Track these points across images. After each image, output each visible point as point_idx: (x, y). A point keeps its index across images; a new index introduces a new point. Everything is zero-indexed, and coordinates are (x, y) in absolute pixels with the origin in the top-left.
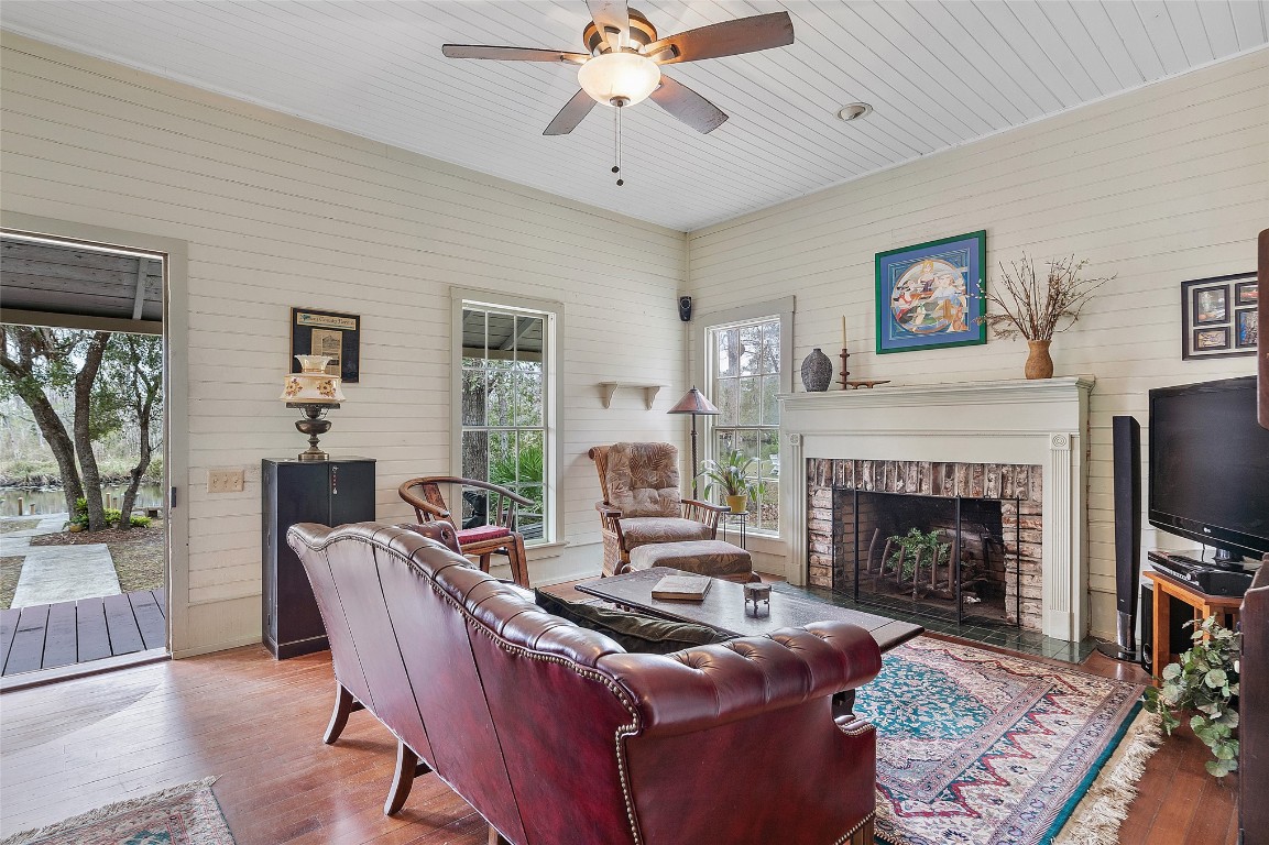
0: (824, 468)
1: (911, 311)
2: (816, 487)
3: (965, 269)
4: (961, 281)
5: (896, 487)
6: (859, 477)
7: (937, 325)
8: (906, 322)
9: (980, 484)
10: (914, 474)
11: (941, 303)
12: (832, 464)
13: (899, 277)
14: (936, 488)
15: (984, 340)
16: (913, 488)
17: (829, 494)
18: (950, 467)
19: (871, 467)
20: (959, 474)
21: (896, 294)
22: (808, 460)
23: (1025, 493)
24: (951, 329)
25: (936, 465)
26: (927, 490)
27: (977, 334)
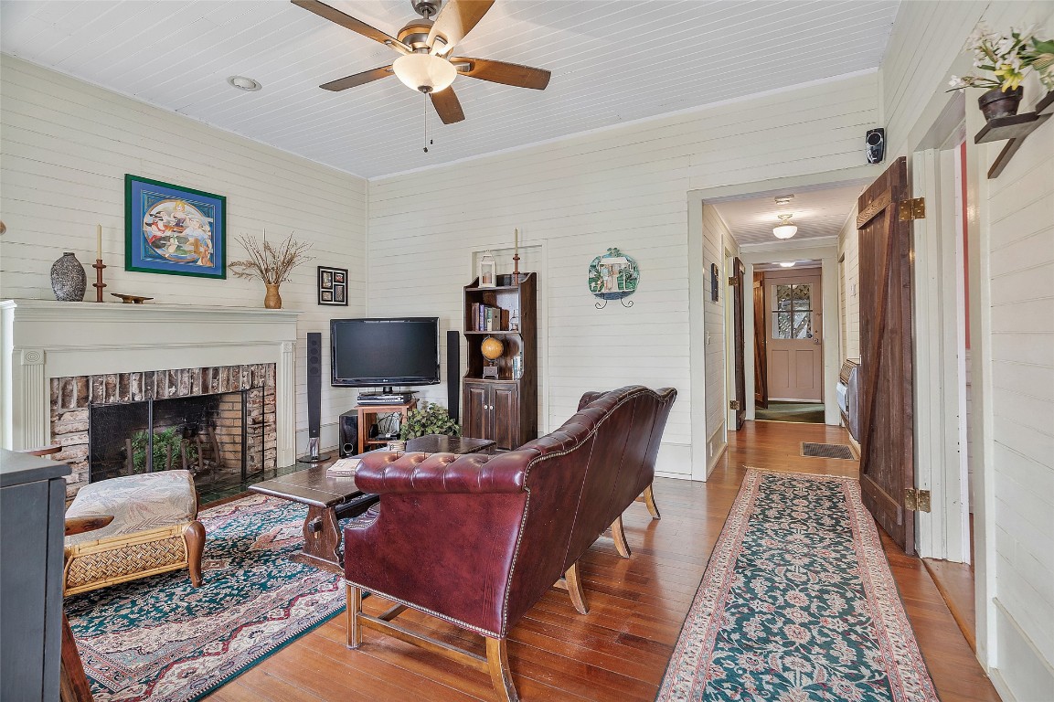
0: (75, 389)
1: (164, 238)
2: (61, 411)
3: (211, 220)
4: (208, 228)
5: (168, 393)
6: (124, 391)
7: (189, 257)
8: (159, 247)
9: (237, 380)
10: (186, 379)
11: (191, 240)
12: (88, 381)
14: (205, 388)
15: (224, 277)
16: (186, 392)
17: (84, 414)
18: (216, 370)
19: (141, 378)
20: (222, 375)
21: (147, 219)
22: (52, 380)
24: (199, 263)
25: (205, 370)
26: (197, 391)
27: (219, 270)
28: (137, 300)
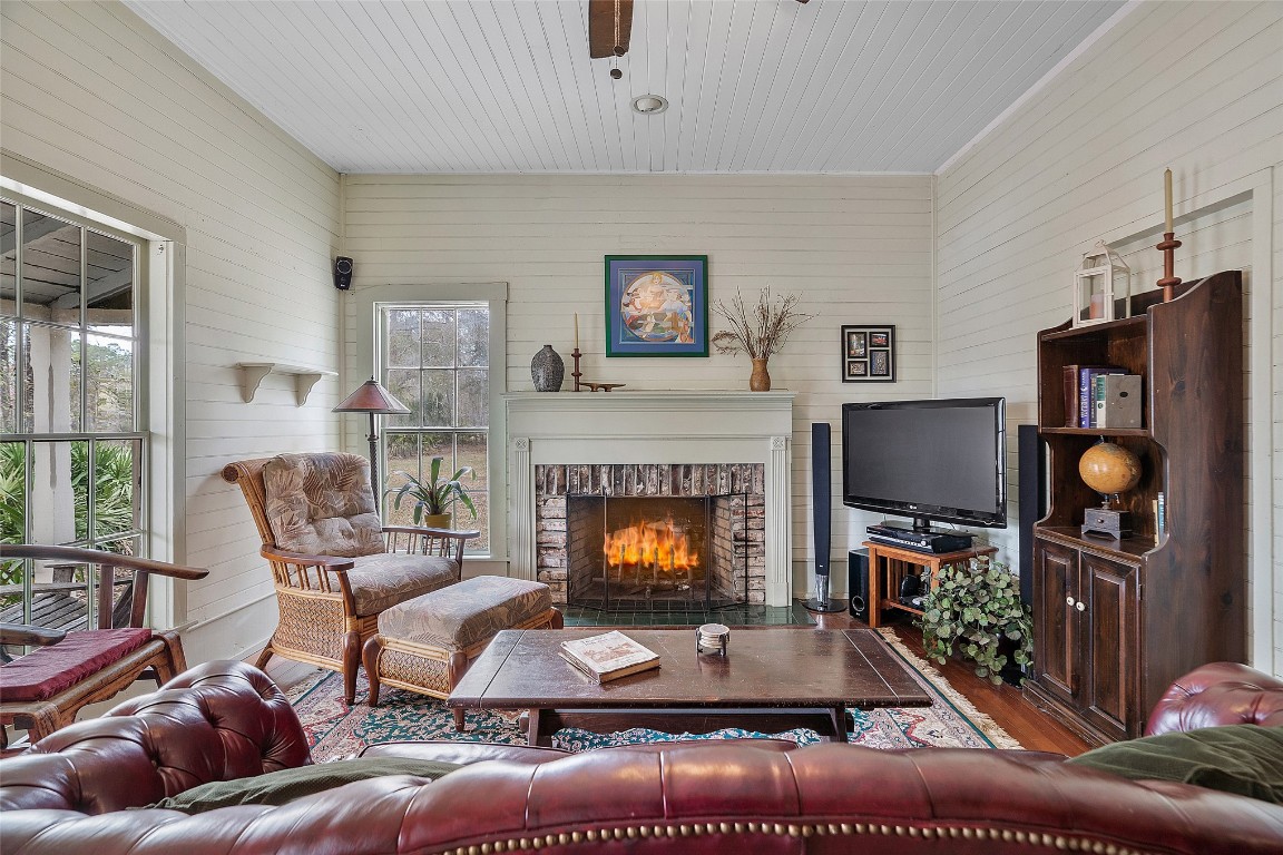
0: (556, 474)
1: (640, 318)
2: (545, 496)
3: (690, 287)
4: (687, 297)
5: (636, 490)
6: (596, 483)
7: (666, 335)
8: (636, 328)
9: (713, 481)
10: (654, 476)
11: (669, 315)
12: (565, 470)
13: (629, 283)
14: (675, 489)
15: (706, 354)
16: (654, 490)
17: (563, 502)
18: (688, 468)
19: (610, 471)
20: (695, 475)
21: (625, 299)
22: (537, 467)
23: (749, 488)
24: (678, 341)
25: (675, 467)
26: (667, 491)
27: (700, 347)
28: (607, 388)
